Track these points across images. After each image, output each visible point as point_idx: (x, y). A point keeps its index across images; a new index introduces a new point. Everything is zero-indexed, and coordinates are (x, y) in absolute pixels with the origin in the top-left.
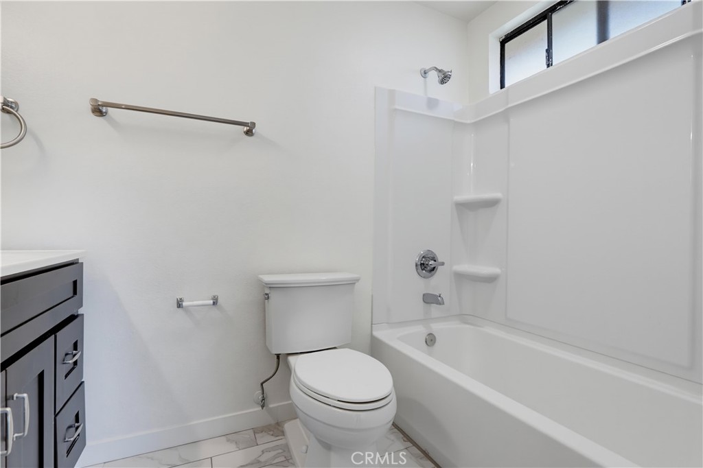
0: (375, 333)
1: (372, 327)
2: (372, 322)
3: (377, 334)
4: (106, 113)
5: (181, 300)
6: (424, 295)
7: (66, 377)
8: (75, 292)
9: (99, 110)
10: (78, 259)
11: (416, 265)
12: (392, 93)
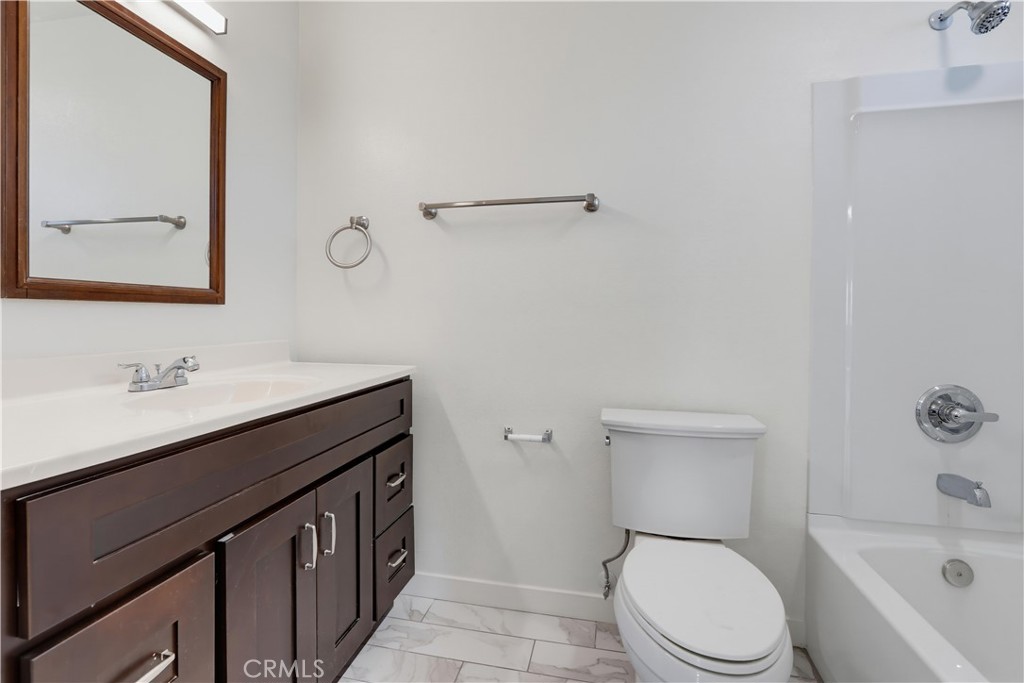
0: (814, 531)
1: (807, 517)
2: (807, 508)
3: (817, 533)
4: (436, 214)
5: (509, 431)
6: (940, 477)
7: (389, 500)
8: (402, 413)
9: (429, 212)
10: (409, 376)
11: (918, 414)
12: (851, 87)
